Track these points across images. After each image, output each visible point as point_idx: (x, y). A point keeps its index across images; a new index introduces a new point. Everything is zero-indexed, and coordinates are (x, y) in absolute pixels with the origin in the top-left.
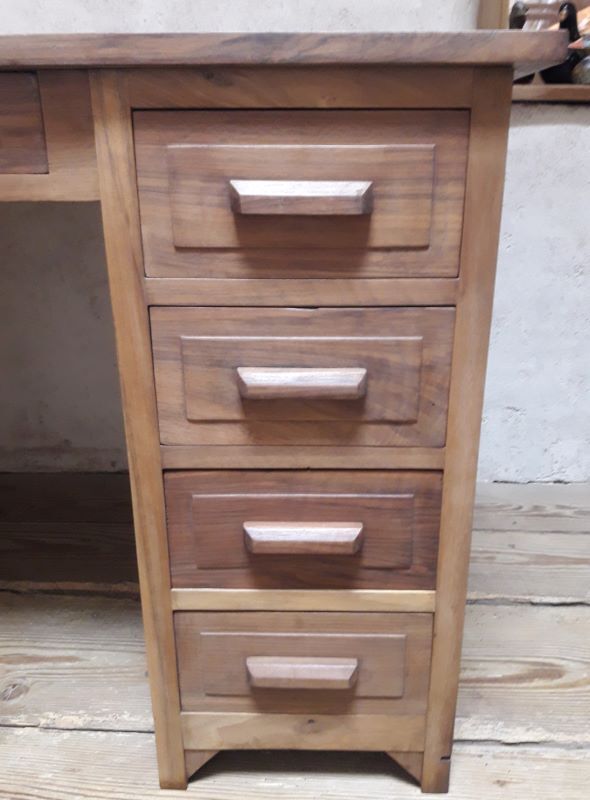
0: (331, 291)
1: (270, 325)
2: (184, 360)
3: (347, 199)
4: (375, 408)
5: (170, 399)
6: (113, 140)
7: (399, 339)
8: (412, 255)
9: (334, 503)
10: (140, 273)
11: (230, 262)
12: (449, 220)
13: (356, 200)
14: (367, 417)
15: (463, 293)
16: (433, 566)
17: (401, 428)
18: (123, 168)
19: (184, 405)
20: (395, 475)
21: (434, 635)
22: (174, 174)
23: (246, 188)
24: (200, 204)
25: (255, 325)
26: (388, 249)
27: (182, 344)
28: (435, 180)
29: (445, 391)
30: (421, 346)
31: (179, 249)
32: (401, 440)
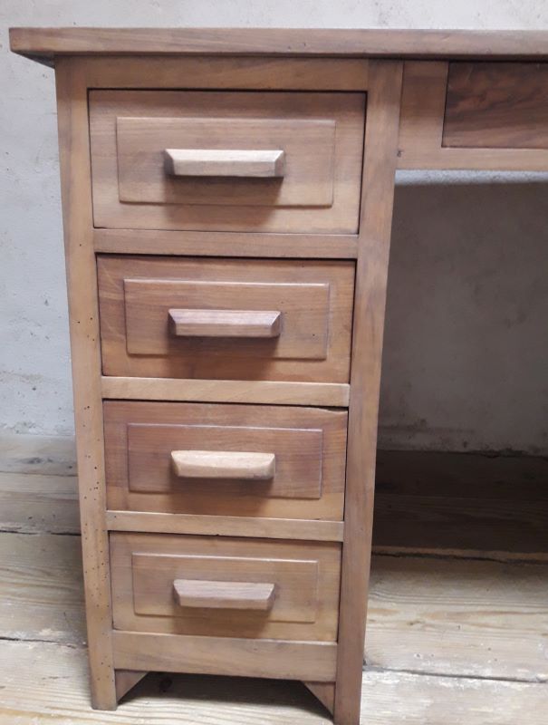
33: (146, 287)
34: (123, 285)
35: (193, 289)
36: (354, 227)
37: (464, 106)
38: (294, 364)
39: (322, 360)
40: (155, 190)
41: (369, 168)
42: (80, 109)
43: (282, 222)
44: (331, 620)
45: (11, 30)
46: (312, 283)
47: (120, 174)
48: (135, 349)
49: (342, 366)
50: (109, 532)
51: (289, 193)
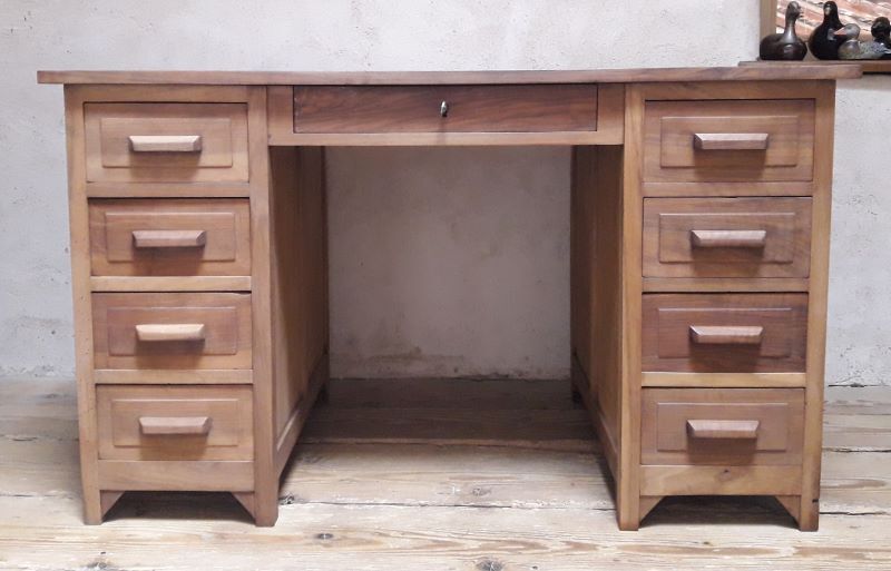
0: (745, 189)
1: (711, 208)
2: (660, 227)
3: (757, 142)
4: (769, 254)
5: (651, 249)
6: (635, 115)
7: (782, 215)
8: (788, 170)
9: (745, 314)
10: (641, 182)
11: (690, 174)
12: (807, 152)
13: (762, 142)
14: (764, 260)
15: (817, 189)
16: (804, 356)
17: (784, 266)
18: (638, 129)
19: (659, 253)
20: (780, 296)
21: (805, 403)
22: (663, 132)
23: (703, 137)
24: (678, 145)
25: (702, 207)
26: (775, 166)
27: (660, 218)
28: (799, 133)
29: (809, 245)
30: (794, 218)
31: (663, 168)
32: (784, 274)
33: (120, 218)
34: (105, 217)
35: (148, 218)
36: (246, 178)
37: (304, 110)
38: (216, 264)
39: (233, 261)
40: (125, 159)
41: (253, 145)
42: (79, 114)
43: (203, 177)
44: (249, 444)
45: (39, 72)
46: (224, 213)
47: (104, 151)
48: (112, 258)
49: (246, 266)
50: (97, 385)
51: (205, 159)
